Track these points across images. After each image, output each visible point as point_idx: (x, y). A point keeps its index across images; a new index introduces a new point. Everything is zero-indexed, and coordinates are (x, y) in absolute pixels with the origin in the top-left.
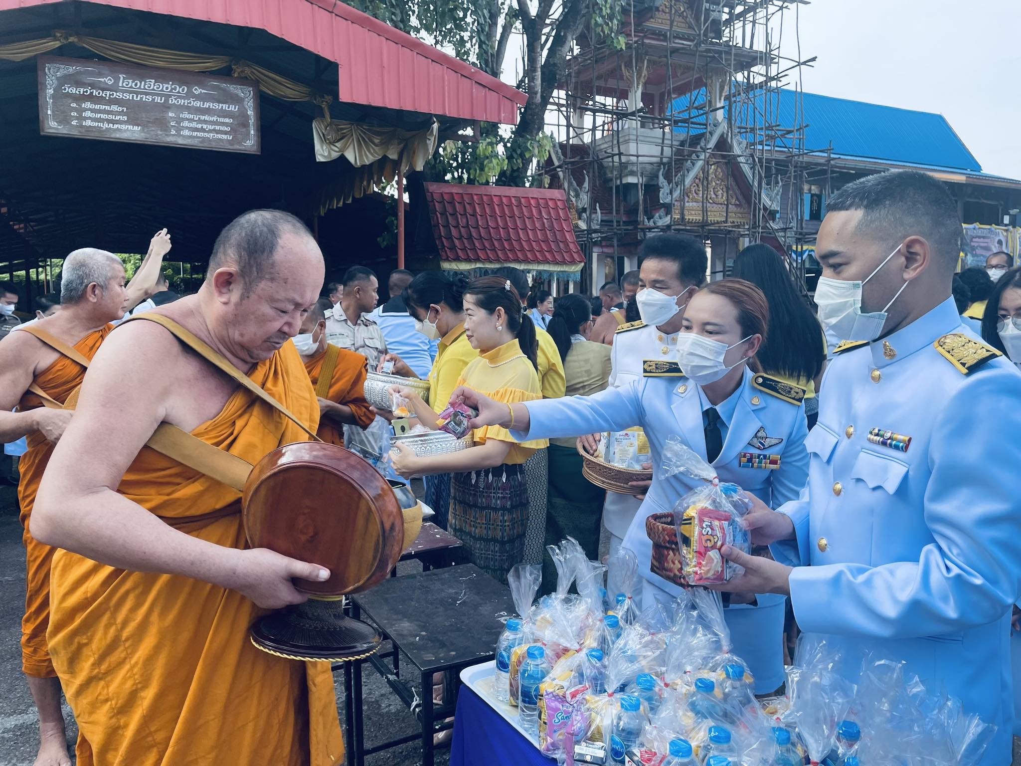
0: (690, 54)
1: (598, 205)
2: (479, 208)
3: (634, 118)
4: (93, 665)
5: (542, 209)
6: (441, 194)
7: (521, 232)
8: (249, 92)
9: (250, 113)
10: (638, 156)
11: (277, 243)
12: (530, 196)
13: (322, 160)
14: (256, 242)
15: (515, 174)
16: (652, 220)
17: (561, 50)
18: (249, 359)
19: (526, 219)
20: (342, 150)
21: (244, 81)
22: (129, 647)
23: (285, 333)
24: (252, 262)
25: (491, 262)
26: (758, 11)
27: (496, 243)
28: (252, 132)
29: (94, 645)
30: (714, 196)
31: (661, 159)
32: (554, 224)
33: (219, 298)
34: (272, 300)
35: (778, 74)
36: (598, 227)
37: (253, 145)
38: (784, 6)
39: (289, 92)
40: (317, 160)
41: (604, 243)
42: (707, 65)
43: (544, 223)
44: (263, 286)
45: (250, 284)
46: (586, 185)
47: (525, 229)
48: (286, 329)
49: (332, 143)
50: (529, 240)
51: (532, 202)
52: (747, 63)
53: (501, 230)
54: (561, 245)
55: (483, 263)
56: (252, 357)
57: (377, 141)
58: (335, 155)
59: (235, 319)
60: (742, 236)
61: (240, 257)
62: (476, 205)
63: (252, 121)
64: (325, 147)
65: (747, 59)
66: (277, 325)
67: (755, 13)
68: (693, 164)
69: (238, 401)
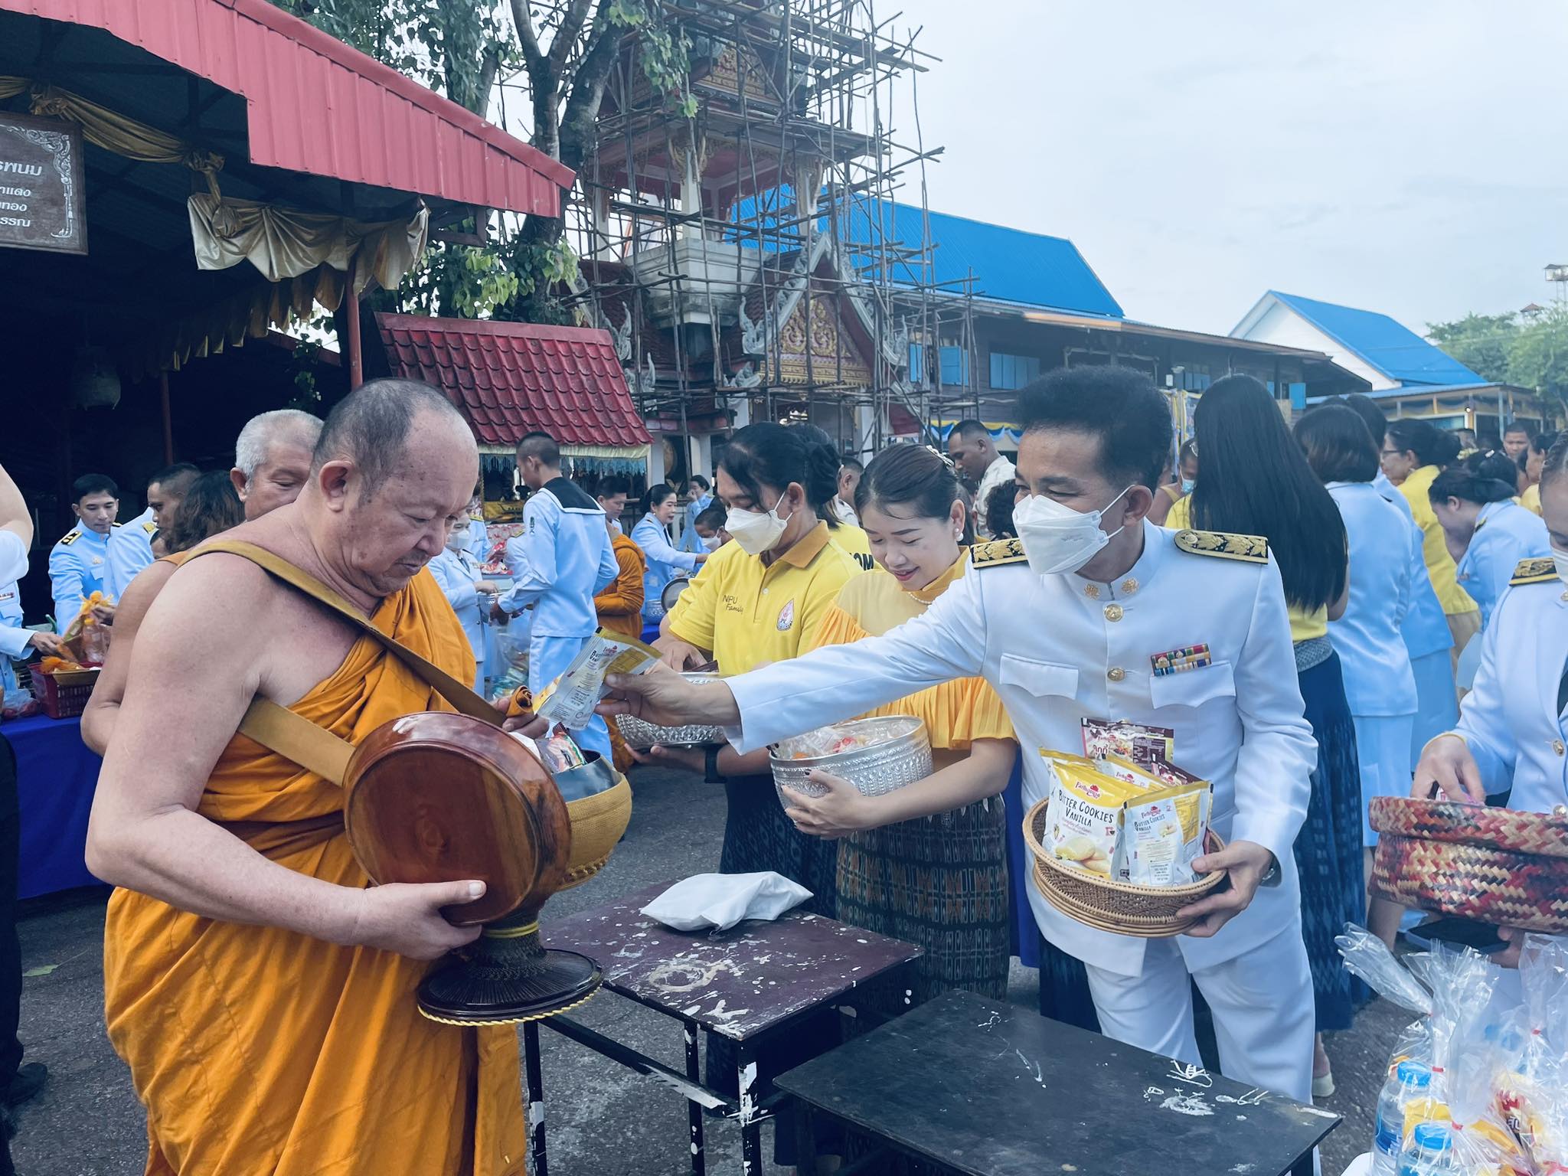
0: (771, 133)
1: (649, 355)
2: (475, 357)
3: (699, 224)
4: (183, 1044)
5: (577, 360)
6: (407, 331)
7: (546, 396)
8: (64, 142)
9: (66, 179)
10: (708, 282)
11: (409, 424)
12: (556, 338)
13: (210, 267)
14: (379, 421)
15: (526, 303)
16: (734, 380)
17: (586, 111)
18: (375, 591)
19: (553, 376)
20: (245, 250)
21: (52, 122)
22: (236, 1014)
23: (423, 551)
24: (374, 451)
25: (502, 445)
26: (855, 77)
27: (507, 414)
28: (70, 215)
29: (184, 1015)
30: (815, 345)
31: (739, 287)
32: (599, 383)
33: (329, 504)
34: (401, 504)
35: (891, 169)
36: (651, 390)
37: (72, 239)
38: (893, 72)
39: (139, 146)
40: (200, 267)
41: (662, 416)
42: (793, 150)
43: (581, 382)
44: (391, 486)
45: (373, 481)
46: (628, 324)
47: (552, 390)
48: (425, 545)
49: (225, 238)
50: (560, 409)
51: (560, 347)
52: (850, 150)
53: (514, 392)
54: (613, 416)
55: (489, 446)
56: (378, 587)
57: (308, 238)
58: (232, 260)
59: (353, 533)
60: (859, 403)
61: (357, 445)
62: (468, 352)
63: (69, 195)
64: (213, 245)
65: (850, 146)
66: (412, 540)
67: (852, 81)
68: (787, 296)
69: (365, 650)
